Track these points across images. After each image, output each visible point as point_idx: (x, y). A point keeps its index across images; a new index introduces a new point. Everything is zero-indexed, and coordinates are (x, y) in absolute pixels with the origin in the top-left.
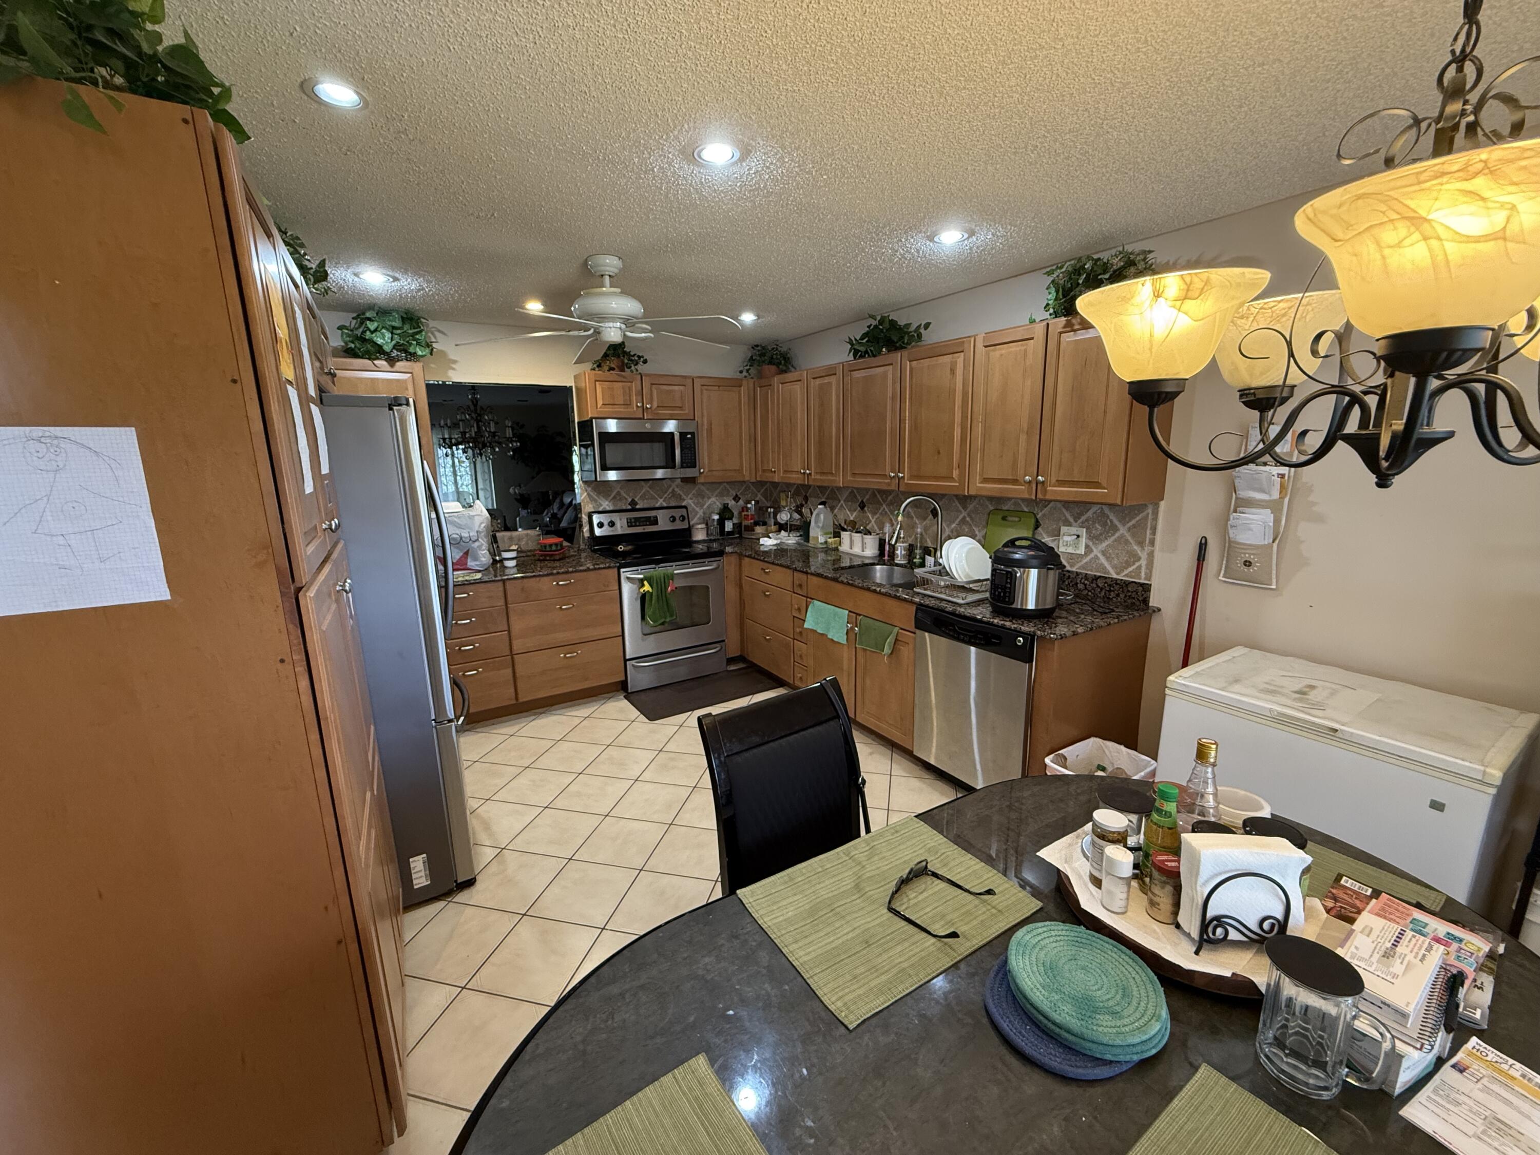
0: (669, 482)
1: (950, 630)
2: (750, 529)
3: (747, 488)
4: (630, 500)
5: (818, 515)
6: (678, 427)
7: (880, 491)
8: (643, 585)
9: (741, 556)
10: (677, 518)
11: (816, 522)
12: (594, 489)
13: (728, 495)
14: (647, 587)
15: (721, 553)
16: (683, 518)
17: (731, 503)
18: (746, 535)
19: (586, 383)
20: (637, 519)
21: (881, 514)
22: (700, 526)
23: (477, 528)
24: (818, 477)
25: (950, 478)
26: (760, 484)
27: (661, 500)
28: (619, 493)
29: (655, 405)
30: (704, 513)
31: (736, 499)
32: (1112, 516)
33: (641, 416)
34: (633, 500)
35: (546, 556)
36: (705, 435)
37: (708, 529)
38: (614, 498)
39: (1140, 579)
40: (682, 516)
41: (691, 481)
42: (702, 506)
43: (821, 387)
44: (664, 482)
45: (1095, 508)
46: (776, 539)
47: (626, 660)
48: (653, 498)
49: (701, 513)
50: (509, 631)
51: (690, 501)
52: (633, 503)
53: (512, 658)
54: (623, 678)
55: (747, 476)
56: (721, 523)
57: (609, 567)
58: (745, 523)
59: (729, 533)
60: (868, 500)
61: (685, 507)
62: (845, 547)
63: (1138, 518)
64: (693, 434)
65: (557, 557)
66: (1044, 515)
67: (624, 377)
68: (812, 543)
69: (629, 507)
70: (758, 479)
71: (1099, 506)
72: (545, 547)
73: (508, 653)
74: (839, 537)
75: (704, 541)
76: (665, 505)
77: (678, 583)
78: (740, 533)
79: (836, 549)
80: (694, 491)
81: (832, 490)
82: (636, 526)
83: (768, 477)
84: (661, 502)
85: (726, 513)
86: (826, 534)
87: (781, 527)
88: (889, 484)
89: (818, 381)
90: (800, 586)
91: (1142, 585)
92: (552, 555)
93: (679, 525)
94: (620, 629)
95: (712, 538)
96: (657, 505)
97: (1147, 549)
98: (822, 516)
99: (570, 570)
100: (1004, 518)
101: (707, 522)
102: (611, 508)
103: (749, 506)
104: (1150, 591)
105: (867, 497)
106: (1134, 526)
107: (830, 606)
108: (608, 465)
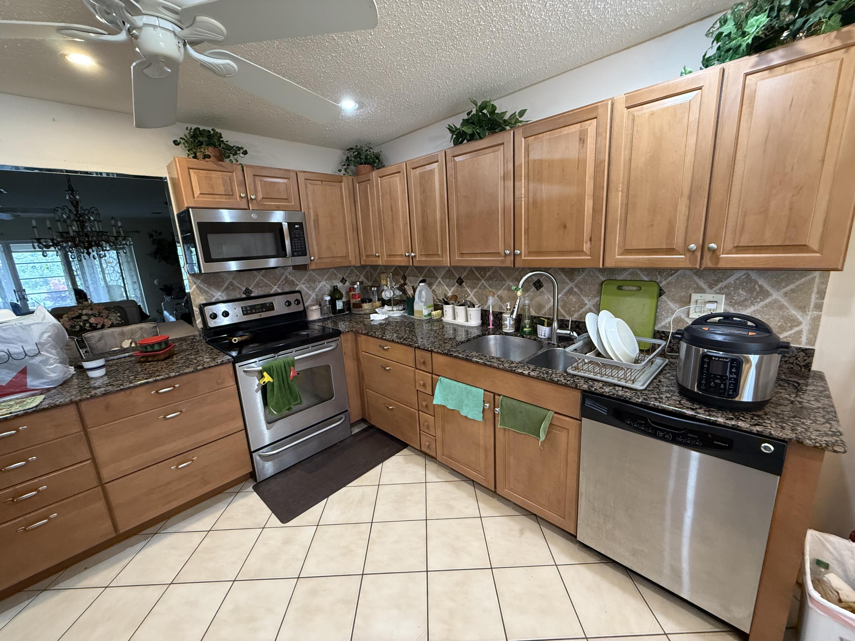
0: (282, 270)
1: (641, 424)
2: (358, 306)
3: (351, 272)
4: (244, 289)
5: (420, 291)
6: (286, 218)
7: (478, 268)
8: (263, 377)
9: (357, 333)
10: (292, 302)
11: (420, 298)
12: (204, 281)
13: (336, 279)
14: (267, 378)
15: (337, 333)
16: (298, 302)
17: (340, 285)
18: (355, 311)
19: (179, 173)
20: (253, 307)
21: (480, 288)
22: (314, 308)
23: (36, 340)
24: (424, 259)
25: (581, 252)
26: (363, 267)
27: (275, 287)
28: (231, 284)
29: (260, 196)
30: (317, 296)
31: (343, 281)
32: (761, 282)
33: (246, 207)
34: (247, 289)
35: (147, 357)
36: (313, 225)
37: (321, 309)
38: (227, 288)
39: (800, 344)
40: (297, 300)
41: (303, 268)
42: (314, 289)
43: (422, 176)
44: (276, 270)
45: (736, 275)
46: (383, 313)
47: (251, 453)
48: (267, 285)
49: (314, 295)
50: (93, 459)
51: (303, 286)
52: (247, 291)
53: (104, 490)
54: (251, 470)
55: (353, 261)
56: (333, 303)
57: (222, 364)
58: (353, 301)
59: (341, 311)
60: (466, 276)
61: (299, 292)
62: (448, 318)
63: (798, 283)
64: (301, 224)
65: (163, 357)
66: (668, 284)
67: (222, 166)
68: (416, 316)
69: (244, 296)
70: (363, 263)
71: (745, 271)
72: (146, 347)
73: (95, 483)
74: (442, 309)
75: (319, 320)
76: (280, 291)
77: (299, 368)
78: (349, 309)
79: (440, 320)
80: (306, 277)
81: (430, 270)
82: (252, 313)
83: (372, 261)
84: (275, 289)
85: (335, 294)
86: (428, 307)
87: (384, 303)
88: (502, 261)
89: (418, 171)
90: (424, 363)
91: (804, 350)
92: (154, 356)
93: (294, 309)
94: (242, 423)
95: (325, 316)
96: (272, 292)
97: (811, 313)
98: (423, 293)
99: (173, 374)
100: (620, 288)
101: (320, 303)
102: (225, 298)
103: (356, 286)
104: (813, 356)
105: (465, 274)
106: (793, 291)
107: (460, 384)
108: (213, 257)
